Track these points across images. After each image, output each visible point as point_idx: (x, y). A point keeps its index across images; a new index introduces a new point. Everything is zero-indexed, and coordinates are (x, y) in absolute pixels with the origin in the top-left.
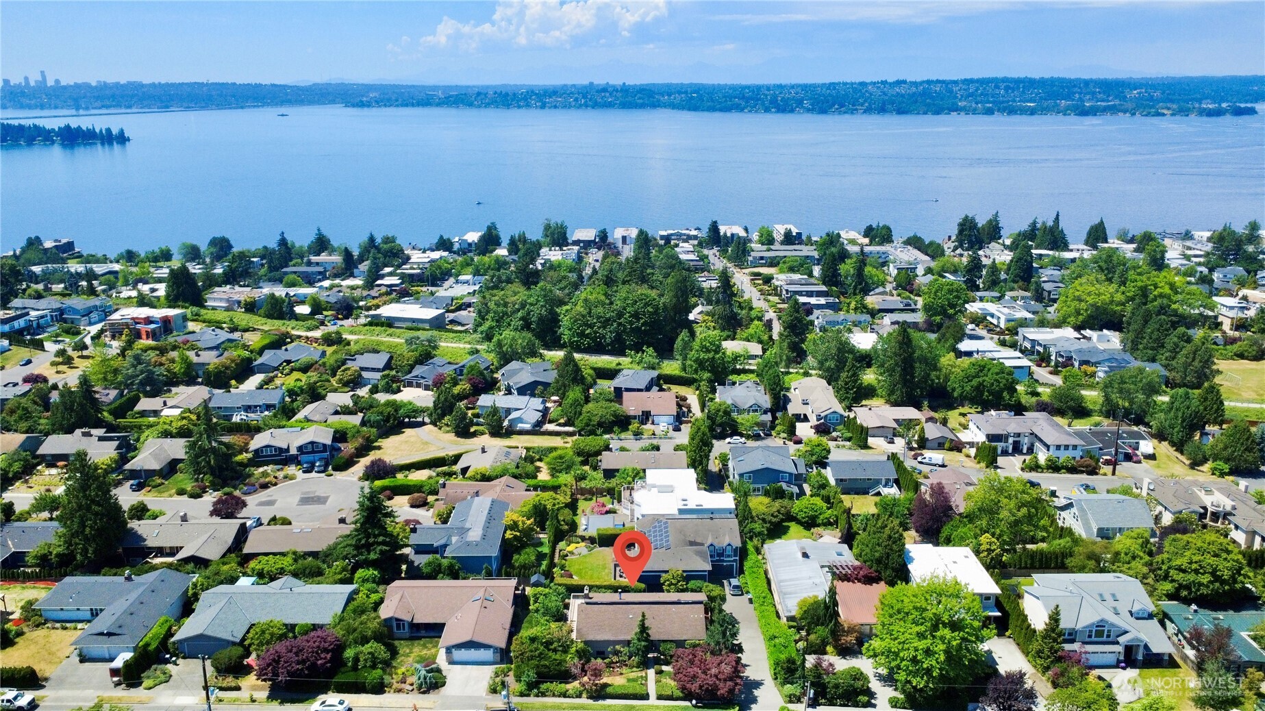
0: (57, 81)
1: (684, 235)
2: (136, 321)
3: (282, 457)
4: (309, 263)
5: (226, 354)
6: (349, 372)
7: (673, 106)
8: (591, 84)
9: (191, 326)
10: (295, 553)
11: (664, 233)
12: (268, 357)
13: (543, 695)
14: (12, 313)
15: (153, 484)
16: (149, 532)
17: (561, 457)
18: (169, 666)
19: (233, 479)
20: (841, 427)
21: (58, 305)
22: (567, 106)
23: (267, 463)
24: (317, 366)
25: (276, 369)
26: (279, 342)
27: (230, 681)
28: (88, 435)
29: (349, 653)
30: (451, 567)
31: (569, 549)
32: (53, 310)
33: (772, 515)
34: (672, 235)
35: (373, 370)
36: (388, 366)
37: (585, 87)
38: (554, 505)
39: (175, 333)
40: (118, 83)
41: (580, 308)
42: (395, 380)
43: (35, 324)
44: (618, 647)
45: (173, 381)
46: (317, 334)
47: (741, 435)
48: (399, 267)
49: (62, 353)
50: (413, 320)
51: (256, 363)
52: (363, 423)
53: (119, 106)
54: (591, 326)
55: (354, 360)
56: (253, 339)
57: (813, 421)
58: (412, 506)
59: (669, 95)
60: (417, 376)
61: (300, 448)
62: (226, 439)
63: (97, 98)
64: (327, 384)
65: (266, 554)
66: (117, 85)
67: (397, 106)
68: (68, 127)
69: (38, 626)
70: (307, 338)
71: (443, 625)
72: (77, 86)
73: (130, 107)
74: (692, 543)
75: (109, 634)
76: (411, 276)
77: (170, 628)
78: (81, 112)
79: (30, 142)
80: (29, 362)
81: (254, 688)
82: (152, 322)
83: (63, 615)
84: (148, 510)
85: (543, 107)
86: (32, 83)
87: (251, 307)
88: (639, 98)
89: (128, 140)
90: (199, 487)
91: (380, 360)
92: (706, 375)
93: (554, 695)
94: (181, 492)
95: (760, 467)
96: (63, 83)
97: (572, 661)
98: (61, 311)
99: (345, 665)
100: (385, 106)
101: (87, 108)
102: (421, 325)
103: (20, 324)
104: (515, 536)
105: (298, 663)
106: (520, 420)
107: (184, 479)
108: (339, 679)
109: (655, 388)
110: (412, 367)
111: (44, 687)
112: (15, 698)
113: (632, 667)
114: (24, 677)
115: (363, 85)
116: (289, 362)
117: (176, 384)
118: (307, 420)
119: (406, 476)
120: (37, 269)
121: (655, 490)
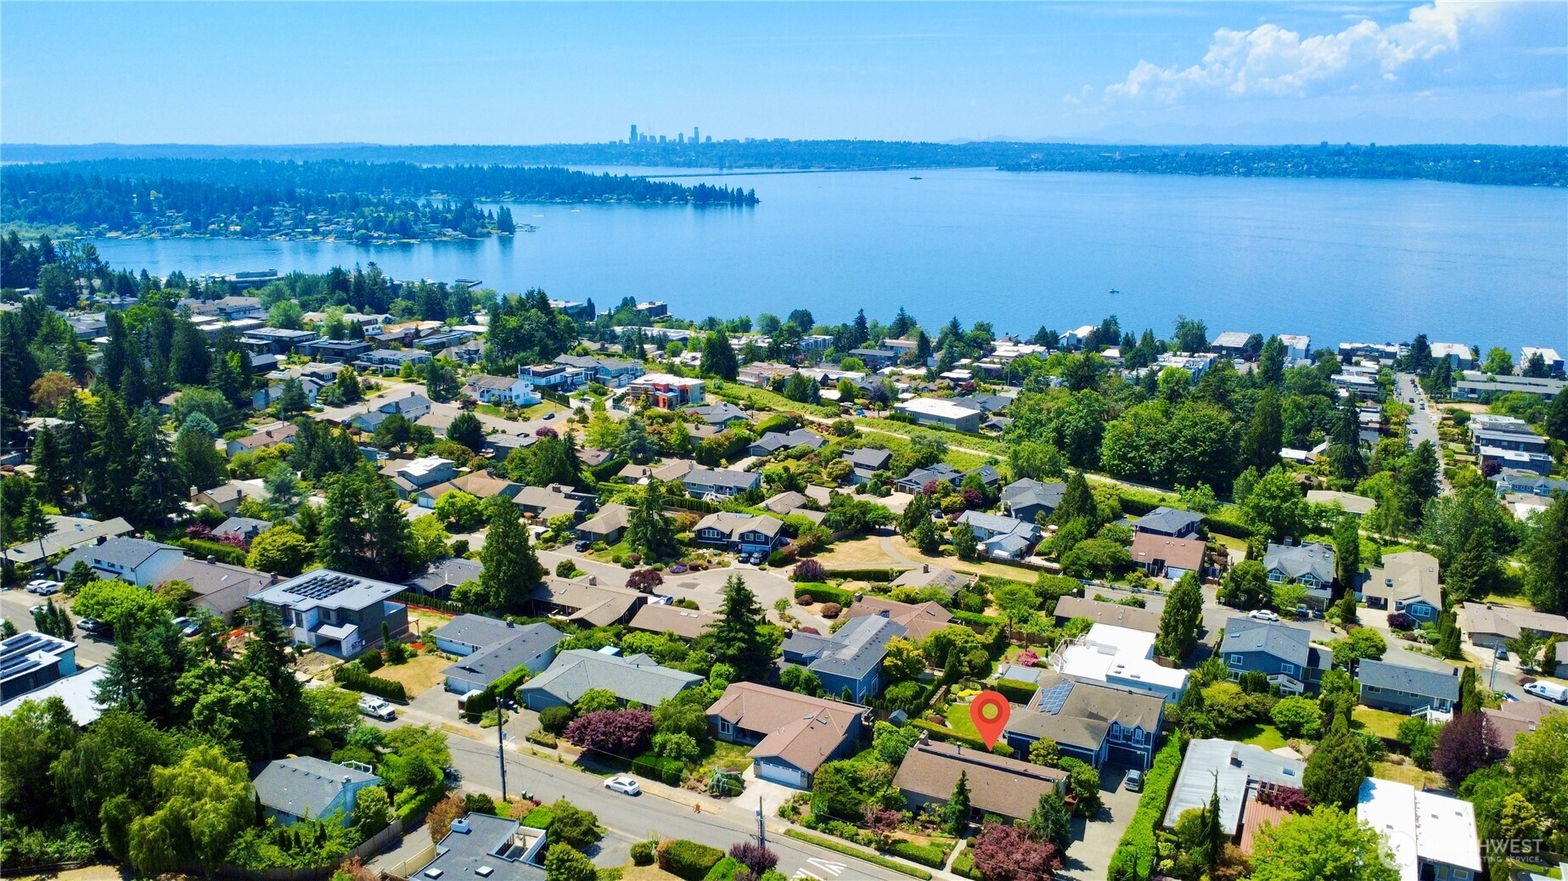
0: (709, 138)
1: (1377, 350)
2: (656, 387)
3: (723, 543)
4: (883, 346)
5: (725, 431)
6: (840, 467)
7: (1439, 176)
8: (1324, 144)
9: (710, 398)
10: (671, 635)
11: (1346, 346)
12: (770, 441)
13: (831, 832)
14: (551, 367)
15: (597, 547)
16: (560, 590)
17: (1013, 593)
18: (511, 712)
19: (669, 556)
20: (1430, 624)
21: (595, 364)
22: (1282, 173)
23: (707, 546)
24: (812, 455)
25: (771, 453)
26: (788, 425)
27: (550, 738)
28: (557, 490)
29: (658, 739)
30: (809, 681)
31: (961, 694)
32: (588, 369)
33: (1235, 709)
34: (1358, 349)
35: (868, 467)
36: (885, 465)
37: (1315, 148)
38: (967, 642)
39: (690, 404)
40: (765, 140)
41: (1128, 426)
42: (888, 482)
43: (569, 381)
44: (934, 805)
45: (666, 452)
46: (830, 422)
47: (1275, 609)
48: (978, 359)
49: (580, 411)
50: (939, 419)
51: (753, 444)
52: (824, 522)
53: (760, 165)
54: (1137, 448)
55: (851, 454)
56: (762, 420)
57: (1392, 609)
58: (824, 616)
59: (1436, 160)
60: (910, 481)
61: (742, 536)
62: (668, 514)
63: (742, 157)
64: (815, 476)
65: (643, 631)
66: (764, 143)
67: (1060, 170)
68: (702, 186)
69: (430, 652)
70: (820, 425)
71: (765, 735)
72: (726, 143)
73: (771, 166)
74: (1092, 715)
75: (471, 670)
76: (988, 371)
77: (523, 677)
78: (725, 171)
79: (666, 201)
80: (551, 417)
81: (568, 751)
82: (671, 390)
83: (453, 647)
84: (574, 569)
85: (1248, 174)
86: (686, 140)
87: (779, 386)
88: (1391, 165)
89: (758, 201)
90: (633, 557)
91: (876, 458)
92: (1266, 528)
93: (841, 836)
94: (616, 560)
95: (1254, 649)
96: (714, 140)
97: (871, 806)
98: (596, 370)
99: (652, 750)
100: (1046, 169)
101: (730, 167)
102: (947, 426)
103: (555, 379)
104: (896, 665)
105: (604, 734)
106: (999, 546)
107: (624, 549)
108: (641, 761)
109: (1194, 535)
110: (910, 470)
111: (407, 704)
112: (380, 707)
113: (943, 831)
114: (393, 691)
115: (1026, 144)
116: (786, 448)
117: (669, 455)
118: (768, 509)
119: (839, 585)
120: (618, 330)
121: (1094, 649)
